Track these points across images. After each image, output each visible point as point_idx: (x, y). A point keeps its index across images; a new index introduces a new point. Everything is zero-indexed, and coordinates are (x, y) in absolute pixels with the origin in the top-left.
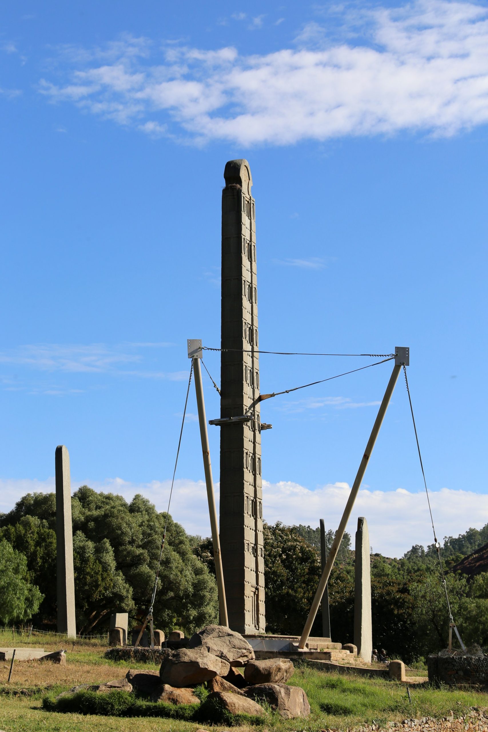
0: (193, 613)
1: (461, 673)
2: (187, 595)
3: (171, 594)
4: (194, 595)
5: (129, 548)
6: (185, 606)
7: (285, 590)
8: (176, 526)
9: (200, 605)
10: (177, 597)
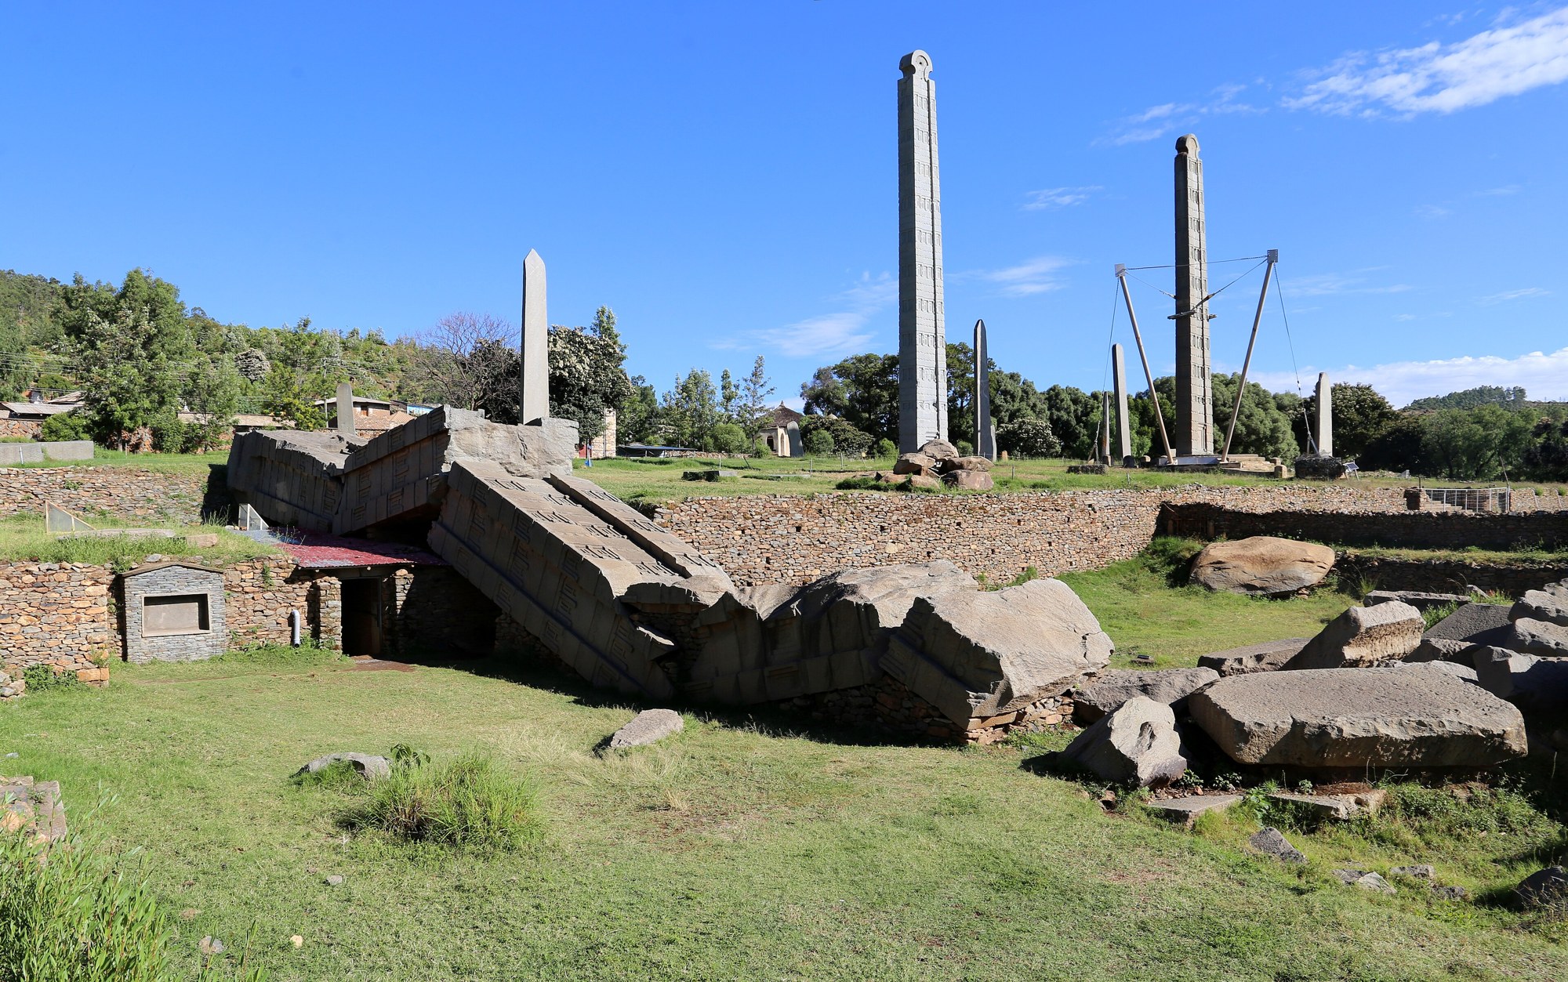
0: (1270, 448)
1: (1311, 470)
2: (1266, 438)
3: (1253, 437)
4: (1271, 436)
5: (1222, 408)
6: (1264, 444)
7: (1359, 430)
8: (1264, 391)
9: (1276, 443)
10: (1259, 439)
